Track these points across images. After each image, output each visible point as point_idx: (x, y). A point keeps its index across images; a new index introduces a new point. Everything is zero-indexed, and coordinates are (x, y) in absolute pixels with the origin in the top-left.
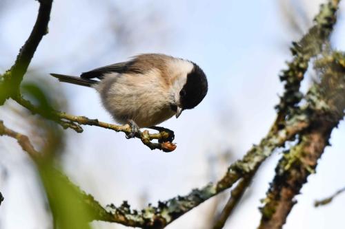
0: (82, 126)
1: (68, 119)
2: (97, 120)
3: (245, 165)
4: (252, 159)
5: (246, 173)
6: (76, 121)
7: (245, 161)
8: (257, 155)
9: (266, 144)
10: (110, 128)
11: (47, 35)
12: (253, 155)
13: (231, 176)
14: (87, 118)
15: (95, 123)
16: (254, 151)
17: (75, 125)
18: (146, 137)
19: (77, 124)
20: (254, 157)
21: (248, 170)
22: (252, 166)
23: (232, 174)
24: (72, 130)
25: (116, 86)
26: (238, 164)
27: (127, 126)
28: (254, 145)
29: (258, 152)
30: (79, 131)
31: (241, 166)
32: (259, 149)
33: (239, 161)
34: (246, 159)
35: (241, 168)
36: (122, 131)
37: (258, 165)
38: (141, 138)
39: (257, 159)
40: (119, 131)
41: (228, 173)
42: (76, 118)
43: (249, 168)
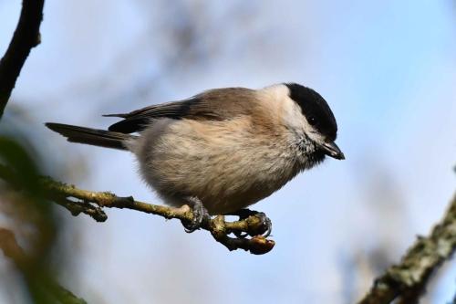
0: (105, 209)
1: (79, 197)
2: (131, 199)
3: (405, 274)
4: (417, 262)
5: (407, 287)
6: (95, 200)
7: (405, 267)
8: (426, 255)
9: (441, 235)
10: (154, 213)
11: (39, 46)
12: (419, 255)
13: (380, 294)
14: (114, 195)
15: (128, 203)
16: (420, 248)
17: (93, 208)
18: (219, 227)
19: (95, 205)
20: (420, 259)
21: (409, 282)
22: (416, 275)
23: (383, 291)
24: (88, 216)
25: (170, 139)
26: (391, 271)
27: (186, 208)
28: (420, 238)
29: (428, 250)
30: (100, 218)
31: (398, 276)
32: (430, 244)
33: (394, 267)
34: (407, 263)
35: (397, 279)
36: (177, 217)
37: (429, 273)
38: (211, 230)
39: (425, 263)
40: (170, 218)
41: (374, 290)
42: (94, 195)
43: (411, 278)
